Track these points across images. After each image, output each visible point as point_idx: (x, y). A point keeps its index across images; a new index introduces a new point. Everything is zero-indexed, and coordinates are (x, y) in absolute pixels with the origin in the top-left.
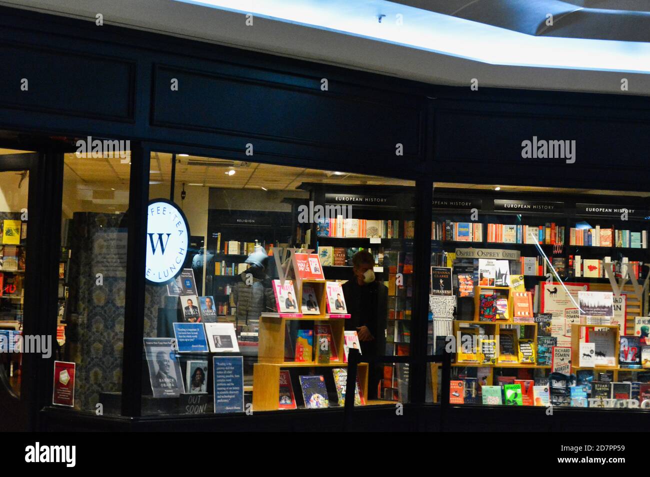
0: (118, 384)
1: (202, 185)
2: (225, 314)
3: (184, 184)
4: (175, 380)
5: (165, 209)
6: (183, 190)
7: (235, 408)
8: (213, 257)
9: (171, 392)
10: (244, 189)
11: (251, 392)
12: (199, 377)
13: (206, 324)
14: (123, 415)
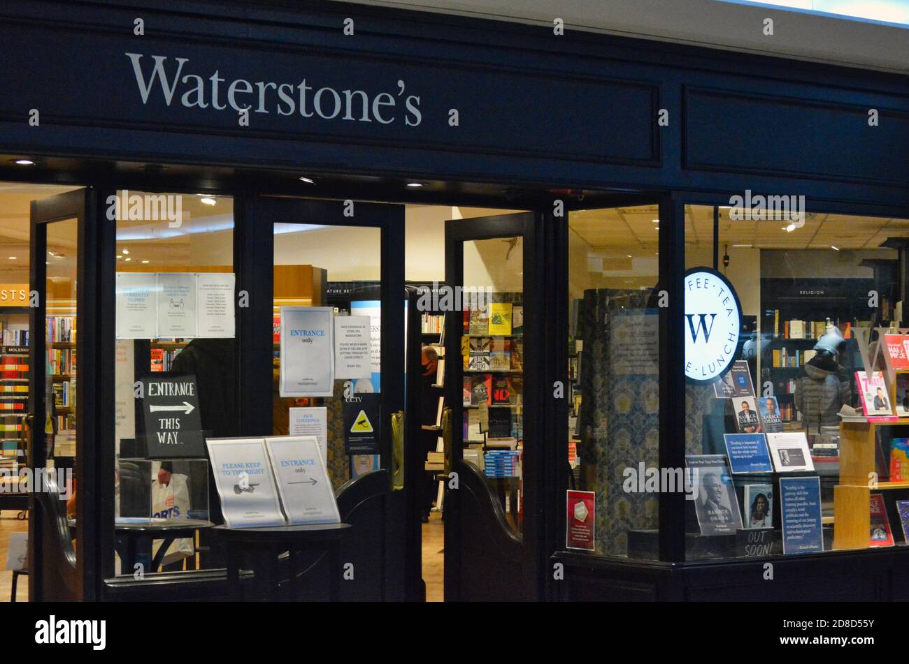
0: (652, 518)
1: (751, 246)
2: (789, 420)
3: (726, 246)
4: (729, 511)
5: (707, 281)
6: (726, 253)
7: (812, 547)
8: (771, 343)
9: (724, 528)
10: (806, 250)
11: (832, 525)
12: (762, 506)
13: (768, 434)
14: (661, 559)
